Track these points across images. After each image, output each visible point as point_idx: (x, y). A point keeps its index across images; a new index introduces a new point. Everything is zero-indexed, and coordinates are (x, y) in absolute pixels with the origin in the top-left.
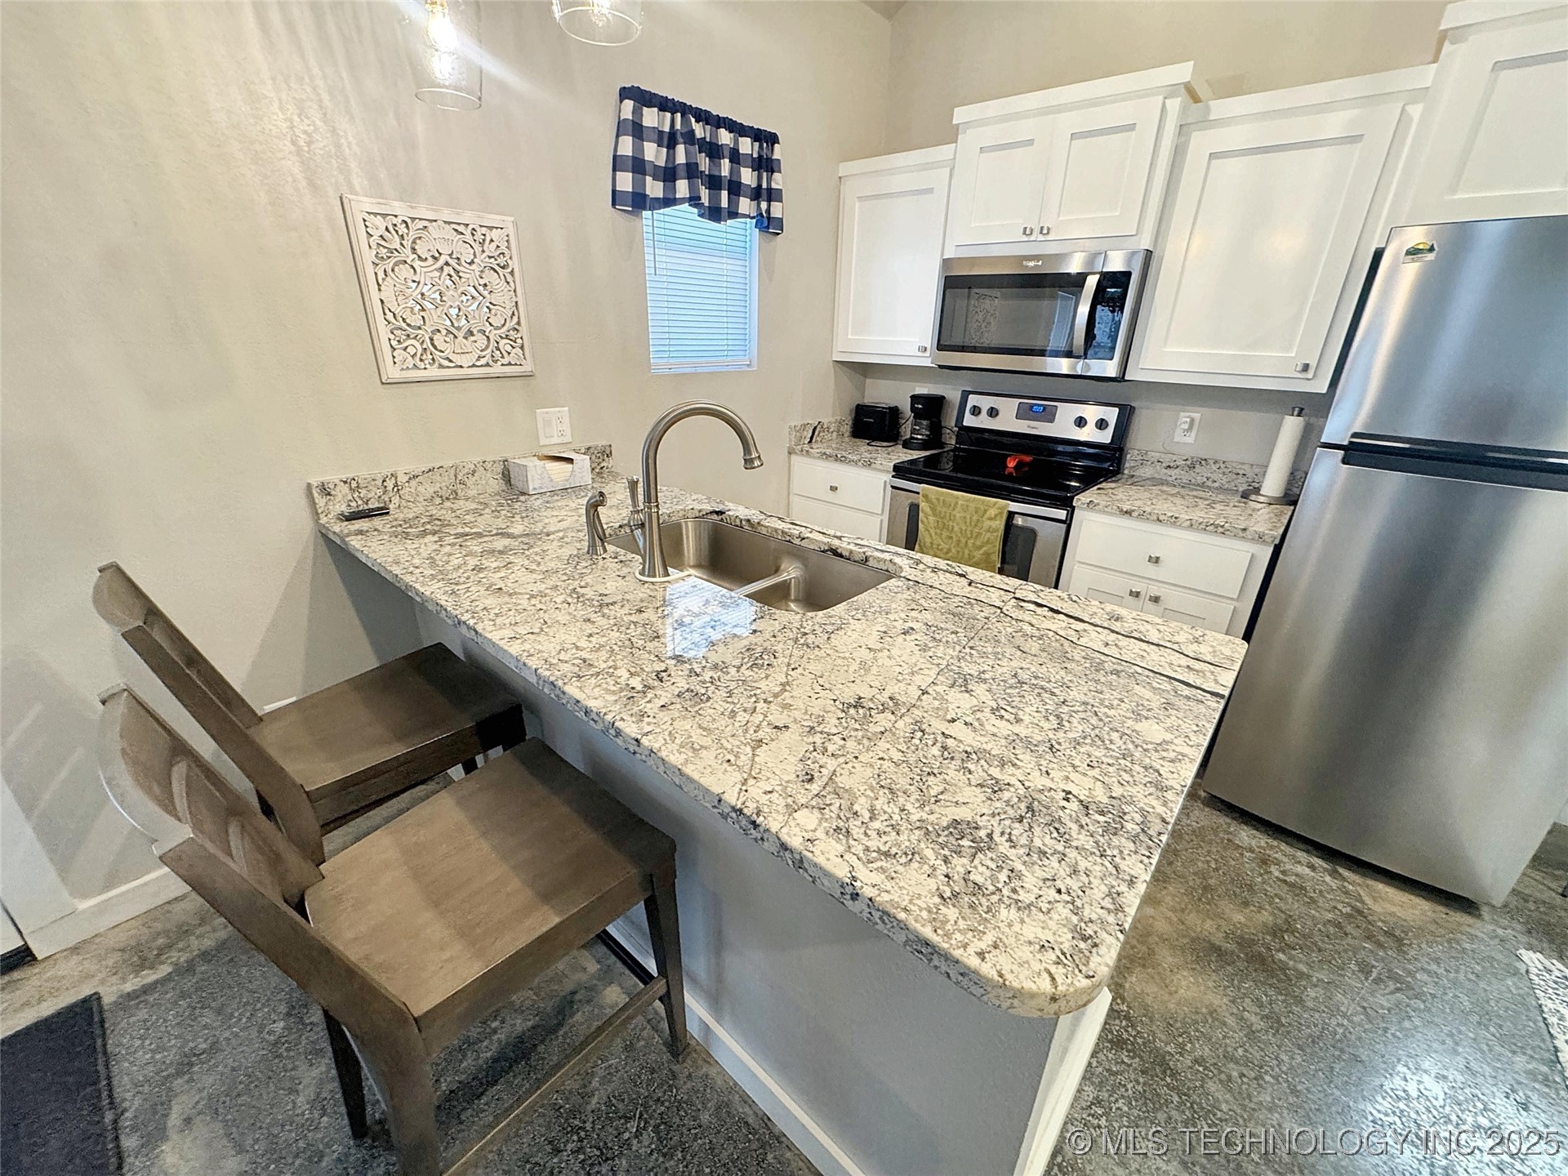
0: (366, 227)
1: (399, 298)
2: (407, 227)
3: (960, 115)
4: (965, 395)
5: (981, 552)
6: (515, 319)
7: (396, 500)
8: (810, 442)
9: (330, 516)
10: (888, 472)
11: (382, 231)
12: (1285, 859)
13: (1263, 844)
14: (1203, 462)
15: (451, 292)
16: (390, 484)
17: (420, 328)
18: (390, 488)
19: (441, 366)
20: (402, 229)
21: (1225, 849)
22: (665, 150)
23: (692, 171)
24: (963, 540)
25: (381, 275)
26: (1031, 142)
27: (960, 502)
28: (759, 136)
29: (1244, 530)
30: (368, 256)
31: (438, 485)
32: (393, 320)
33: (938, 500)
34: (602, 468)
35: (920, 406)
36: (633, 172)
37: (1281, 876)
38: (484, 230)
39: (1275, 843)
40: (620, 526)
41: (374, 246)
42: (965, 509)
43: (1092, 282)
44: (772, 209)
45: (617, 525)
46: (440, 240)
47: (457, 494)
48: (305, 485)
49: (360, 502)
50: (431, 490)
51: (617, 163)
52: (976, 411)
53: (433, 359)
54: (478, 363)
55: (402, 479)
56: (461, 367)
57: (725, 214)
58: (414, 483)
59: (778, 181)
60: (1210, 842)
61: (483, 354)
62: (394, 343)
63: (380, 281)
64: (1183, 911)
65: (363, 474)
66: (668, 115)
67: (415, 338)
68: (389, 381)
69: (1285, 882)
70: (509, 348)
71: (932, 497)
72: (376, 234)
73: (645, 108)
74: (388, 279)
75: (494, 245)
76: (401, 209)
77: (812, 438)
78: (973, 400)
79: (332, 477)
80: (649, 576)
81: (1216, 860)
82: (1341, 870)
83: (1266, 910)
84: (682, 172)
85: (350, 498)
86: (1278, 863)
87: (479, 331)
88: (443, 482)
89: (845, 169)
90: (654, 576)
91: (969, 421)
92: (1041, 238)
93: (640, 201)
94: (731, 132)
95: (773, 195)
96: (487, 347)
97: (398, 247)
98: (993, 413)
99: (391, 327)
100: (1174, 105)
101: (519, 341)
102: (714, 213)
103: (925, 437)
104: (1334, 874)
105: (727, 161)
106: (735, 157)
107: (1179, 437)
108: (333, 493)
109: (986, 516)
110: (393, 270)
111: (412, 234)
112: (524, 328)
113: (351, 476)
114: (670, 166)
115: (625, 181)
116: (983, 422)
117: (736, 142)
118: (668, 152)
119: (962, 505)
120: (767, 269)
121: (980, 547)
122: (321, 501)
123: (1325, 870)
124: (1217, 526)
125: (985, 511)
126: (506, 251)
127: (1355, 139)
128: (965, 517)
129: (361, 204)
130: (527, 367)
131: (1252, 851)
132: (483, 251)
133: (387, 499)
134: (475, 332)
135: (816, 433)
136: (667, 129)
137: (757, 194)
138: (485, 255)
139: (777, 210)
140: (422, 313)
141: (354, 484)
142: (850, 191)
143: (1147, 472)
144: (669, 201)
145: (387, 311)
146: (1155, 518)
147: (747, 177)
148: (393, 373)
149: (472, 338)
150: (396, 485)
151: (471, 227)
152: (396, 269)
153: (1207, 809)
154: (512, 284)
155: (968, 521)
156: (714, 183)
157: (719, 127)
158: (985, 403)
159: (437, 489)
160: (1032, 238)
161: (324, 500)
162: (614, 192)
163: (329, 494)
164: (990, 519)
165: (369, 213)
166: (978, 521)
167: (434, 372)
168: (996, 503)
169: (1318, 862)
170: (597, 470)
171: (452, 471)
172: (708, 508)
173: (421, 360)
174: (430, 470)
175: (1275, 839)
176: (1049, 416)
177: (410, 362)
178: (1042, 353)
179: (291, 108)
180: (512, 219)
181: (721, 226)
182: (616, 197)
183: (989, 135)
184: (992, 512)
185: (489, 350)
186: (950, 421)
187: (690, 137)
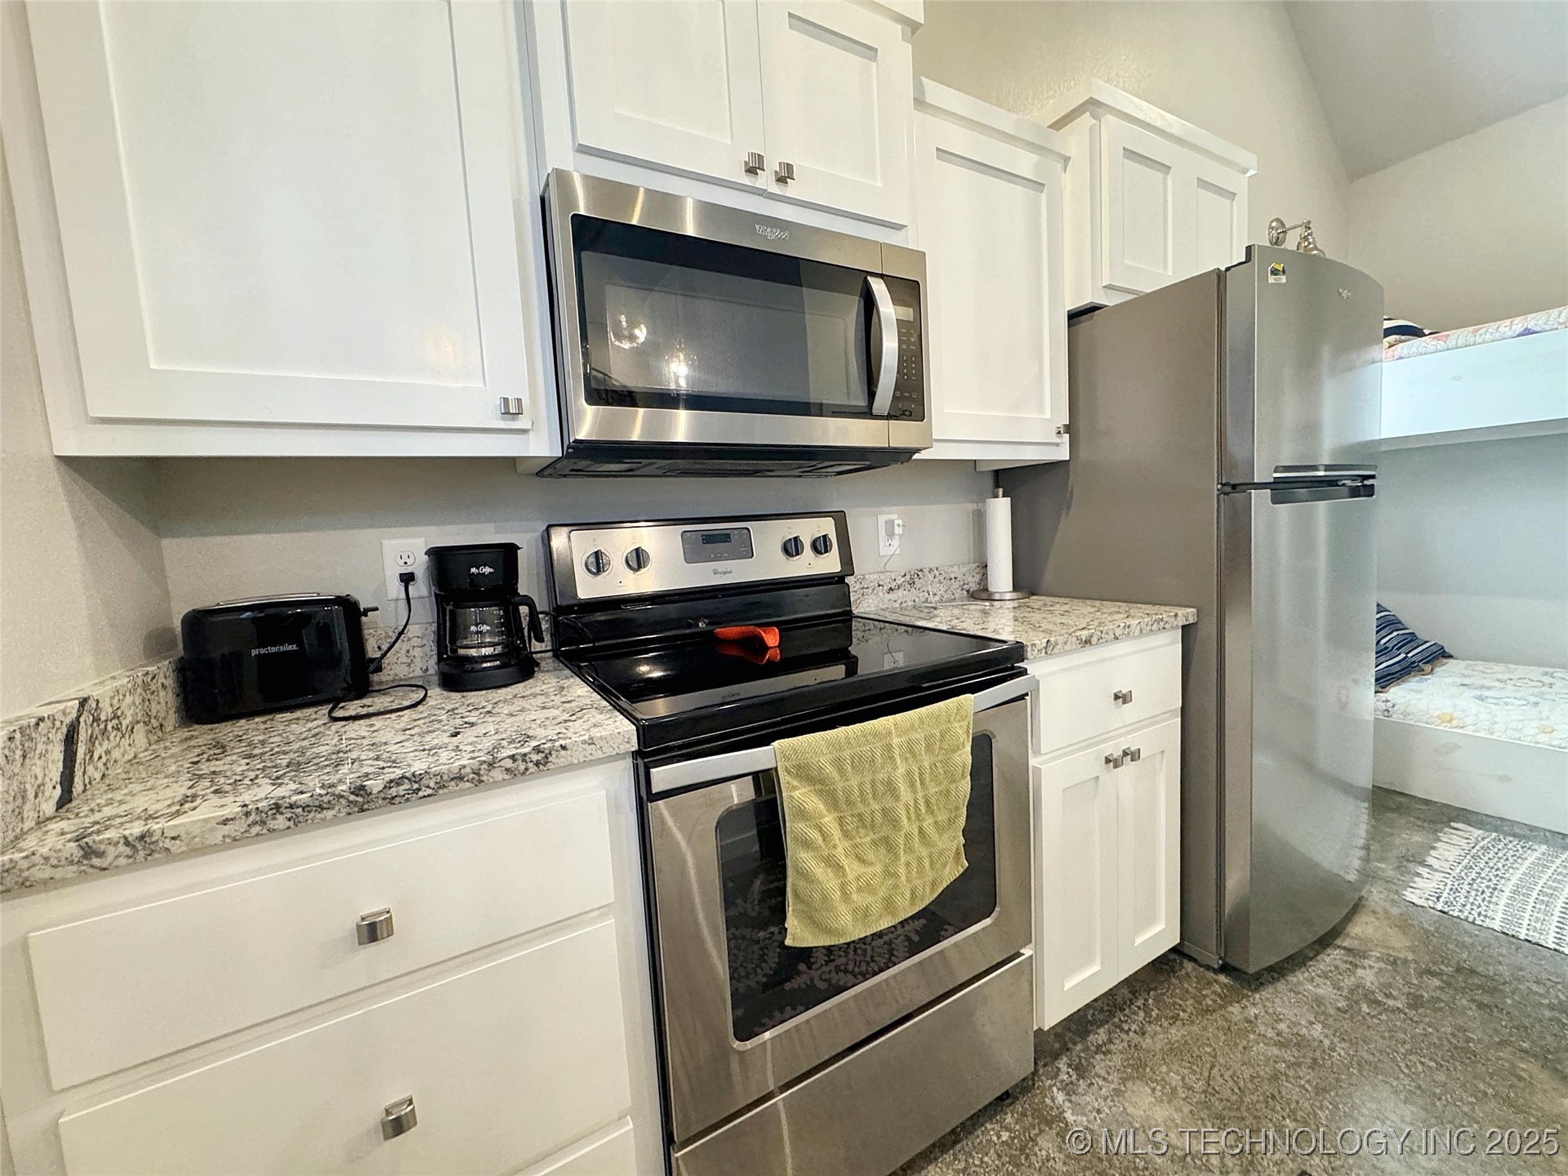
14: (920, 574)
52: (599, 563)
91: (588, 587)
92: (774, 186)
98: (635, 560)
107: (885, 550)
116: (622, 583)
124: (1159, 621)
146: (1112, 636)
158: (612, 542)
160: (759, 181)
176: (741, 547)
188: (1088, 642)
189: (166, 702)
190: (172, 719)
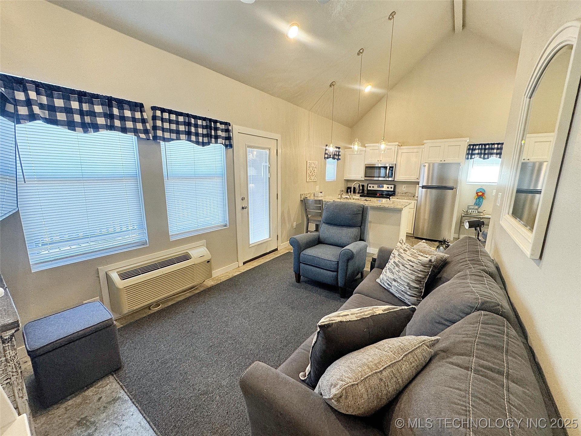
3: (366, 145)
4: (368, 185)
6: (316, 174)
15: (312, 171)
17: (310, 175)
20: (310, 164)
28: (339, 148)
30: (308, 167)
38: (315, 163)
43: (388, 168)
46: (313, 165)
48: (300, 196)
51: (325, 154)
52: (370, 187)
53: (310, 179)
54: (313, 179)
59: (340, 153)
62: (308, 177)
63: (308, 170)
76: (310, 162)
78: (369, 185)
91: (369, 188)
92: (380, 162)
98: (373, 187)
99: (308, 175)
100: (396, 147)
101: (316, 177)
102: (334, 159)
103: (361, 192)
105: (336, 152)
107: (403, 189)
116: (372, 189)
117: (336, 149)
126: (317, 166)
127: (417, 152)
129: (308, 162)
130: (316, 180)
140: (310, 173)
142: (347, 153)
143: (399, 195)
144: (330, 158)
148: (308, 181)
149: (313, 176)
154: (316, 170)
158: (372, 185)
159: (309, 196)
167: (310, 181)
171: (310, 193)
176: (383, 187)
178: (374, 177)
182: (325, 158)
183: (371, 148)
186: (366, 189)
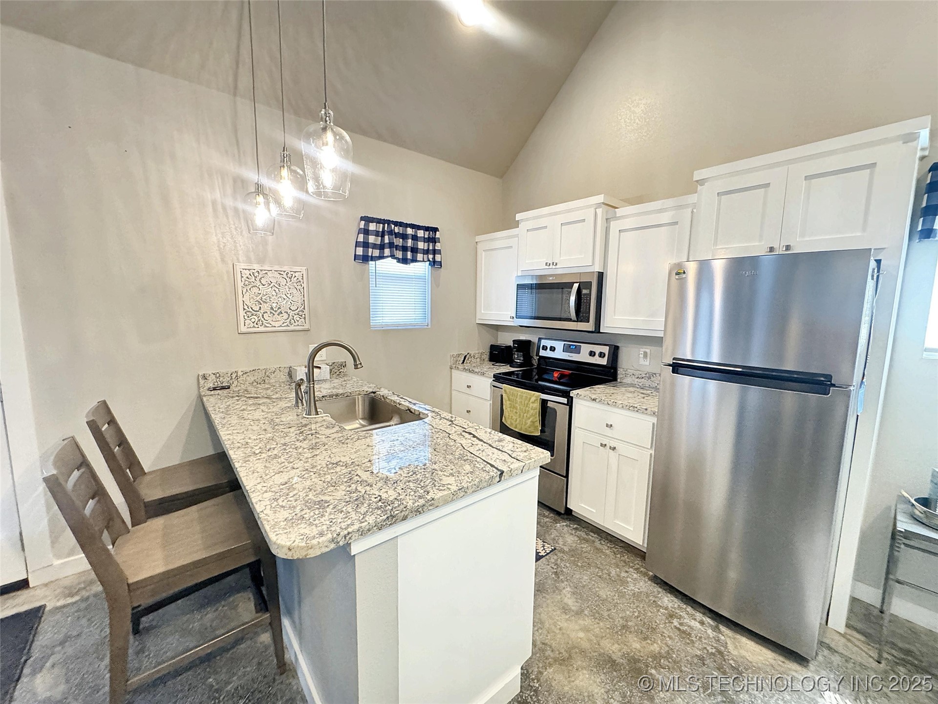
0: (241, 274)
1: (251, 300)
2: (259, 274)
3: (518, 217)
4: (540, 339)
5: (530, 420)
6: (303, 307)
7: (236, 383)
8: (463, 363)
9: (205, 388)
10: (491, 378)
11: (248, 275)
12: (686, 616)
13: (676, 606)
14: (654, 375)
15: (274, 297)
16: (234, 376)
17: (258, 311)
18: (233, 378)
19: (266, 326)
20: (256, 274)
21: (649, 606)
22: (380, 238)
23: (391, 245)
24: (522, 414)
25: (245, 291)
26: (546, 227)
27: (519, 394)
28: (427, 229)
29: (646, 409)
30: (240, 284)
31: (257, 377)
32: (247, 309)
33: (510, 392)
34: (340, 372)
35: (516, 345)
36: (363, 247)
37: (678, 626)
38: (292, 273)
39: (685, 606)
40: (323, 397)
41: (243, 281)
42: (521, 397)
43: (576, 286)
44: (436, 258)
45: (322, 396)
46: (273, 277)
47: (265, 381)
48: (197, 375)
49: (219, 383)
50: (253, 379)
51: (357, 244)
52: (545, 348)
53: (263, 324)
54: (283, 325)
55: (240, 374)
56: (275, 327)
57: (408, 261)
58: (245, 376)
59: (438, 246)
60: (641, 601)
61: (286, 321)
62: (246, 317)
63: (244, 294)
64: (602, 637)
65: (222, 371)
66: (381, 225)
67: (255, 315)
68: (241, 332)
69: (679, 629)
70: (298, 319)
71: (507, 391)
72: (245, 277)
73: (370, 224)
74: (248, 293)
75: (296, 278)
76: (257, 267)
77: (464, 361)
78: (543, 343)
79: (209, 371)
80: (308, 415)
81: (639, 612)
82: (721, 627)
83: (658, 644)
84: (387, 246)
85: (215, 381)
86: (680, 617)
87: (285, 312)
88: (258, 376)
89: (478, 238)
90: (311, 415)
91: (542, 353)
92: (554, 267)
93: (366, 259)
94: (413, 229)
95: (435, 252)
96: (288, 319)
97: (253, 280)
98: (553, 349)
99: (245, 311)
100: (599, 211)
101: (303, 316)
102: (404, 261)
103: (521, 361)
104: (716, 629)
105: (410, 240)
106: (415, 238)
107: (641, 362)
108: (208, 378)
109: (531, 401)
110: (250, 289)
111: (260, 276)
112: (306, 311)
113: (217, 372)
114: (382, 243)
115: (360, 251)
116: (548, 354)
117: (416, 232)
118: (381, 239)
119: (520, 395)
120: (436, 282)
121: (529, 418)
122: (202, 382)
123: (711, 626)
124: (634, 407)
125: (530, 399)
126: (301, 280)
127: (676, 223)
128: (522, 402)
129: (240, 266)
130: (306, 327)
131: (666, 609)
132: (291, 281)
133: (231, 382)
134: (283, 313)
135: (466, 359)
136: (381, 230)
137: (426, 252)
138: (291, 282)
139: (438, 258)
140: (260, 306)
141: (218, 375)
142: (480, 247)
143: (628, 380)
144: (381, 257)
145: (245, 305)
146: (606, 402)
147: (421, 245)
148: (243, 329)
149: (282, 315)
150: (237, 376)
151: (286, 272)
152: (251, 289)
153: (649, 582)
154: (302, 293)
155: (523, 403)
156: (404, 249)
157: (407, 227)
158: (548, 343)
159: (256, 378)
160: (551, 267)
161: (203, 381)
162: (355, 255)
163: (206, 379)
164: (533, 403)
165: (243, 269)
166: (527, 404)
167: (262, 329)
168: (534, 394)
169: (707, 620)
170: (337, 373)
171: (264, 371)
172: (371, 390)
173: (257, 324)
174: (253, 370)
175: (685, 604)
176: (577, 350)
177: (252, 325)
179: (220, 235)
180: (305, 268)
181: (408, 266)
182: (356, 257)
183: (530, 225)
184: (533, 399)
185: (289, 320)
186: (533, 353)
187: (391, 232)
188: (594, 400)
189: (486, 357)
190: (487, 359)
